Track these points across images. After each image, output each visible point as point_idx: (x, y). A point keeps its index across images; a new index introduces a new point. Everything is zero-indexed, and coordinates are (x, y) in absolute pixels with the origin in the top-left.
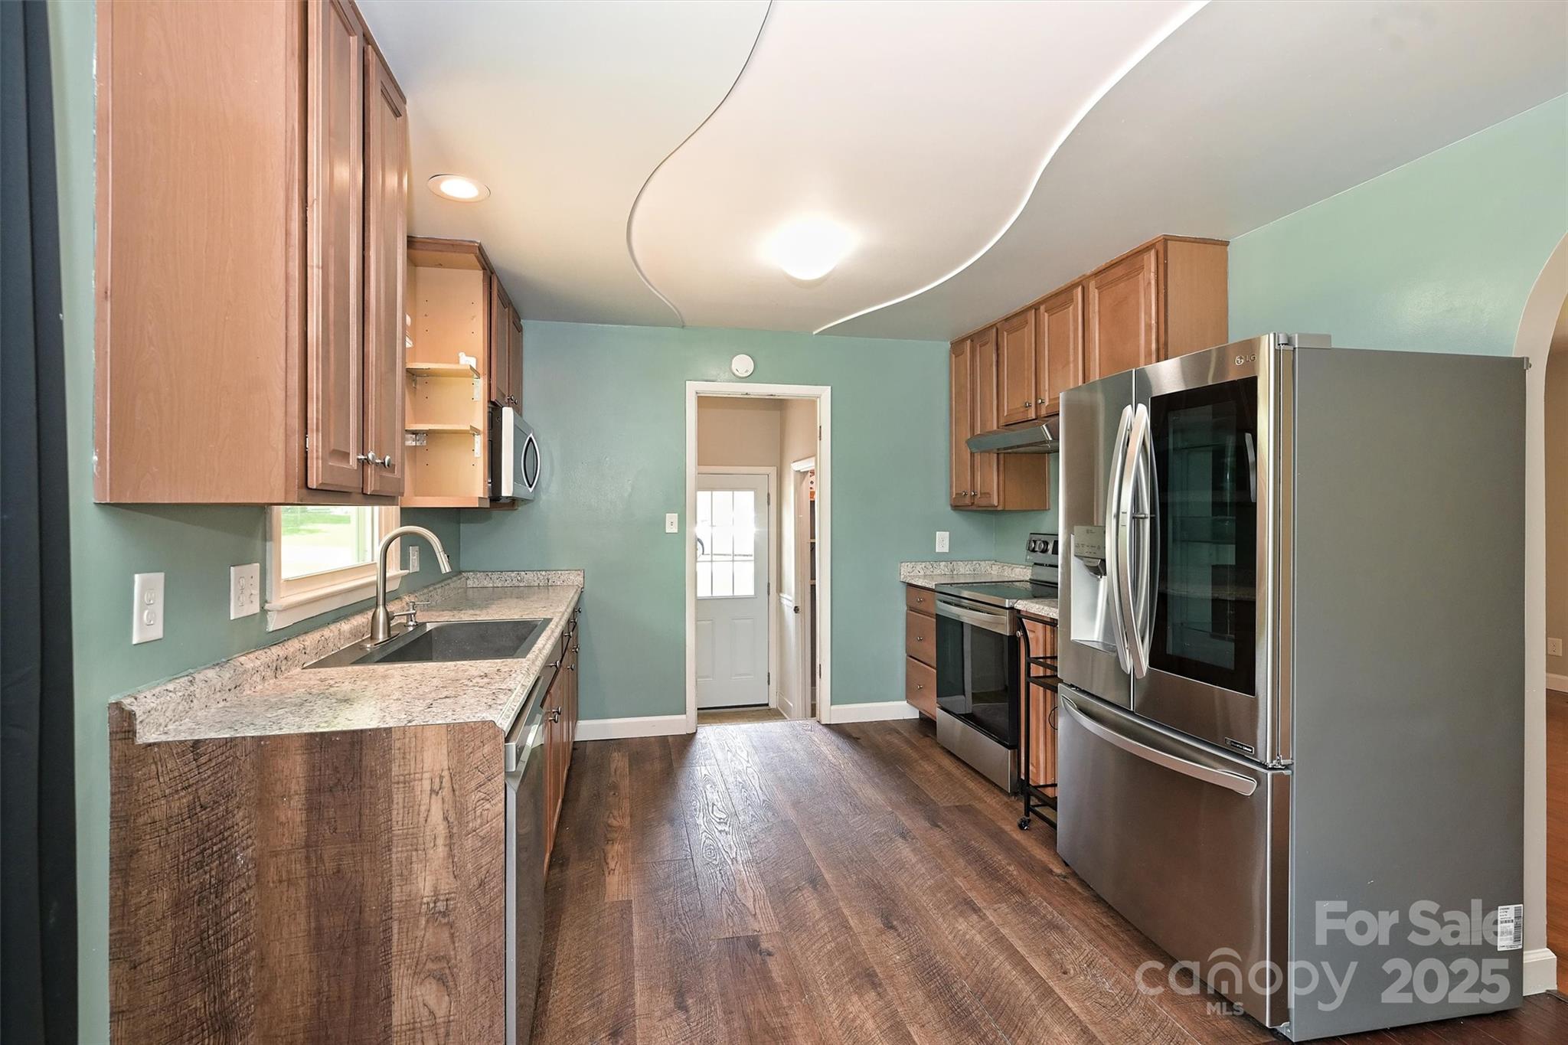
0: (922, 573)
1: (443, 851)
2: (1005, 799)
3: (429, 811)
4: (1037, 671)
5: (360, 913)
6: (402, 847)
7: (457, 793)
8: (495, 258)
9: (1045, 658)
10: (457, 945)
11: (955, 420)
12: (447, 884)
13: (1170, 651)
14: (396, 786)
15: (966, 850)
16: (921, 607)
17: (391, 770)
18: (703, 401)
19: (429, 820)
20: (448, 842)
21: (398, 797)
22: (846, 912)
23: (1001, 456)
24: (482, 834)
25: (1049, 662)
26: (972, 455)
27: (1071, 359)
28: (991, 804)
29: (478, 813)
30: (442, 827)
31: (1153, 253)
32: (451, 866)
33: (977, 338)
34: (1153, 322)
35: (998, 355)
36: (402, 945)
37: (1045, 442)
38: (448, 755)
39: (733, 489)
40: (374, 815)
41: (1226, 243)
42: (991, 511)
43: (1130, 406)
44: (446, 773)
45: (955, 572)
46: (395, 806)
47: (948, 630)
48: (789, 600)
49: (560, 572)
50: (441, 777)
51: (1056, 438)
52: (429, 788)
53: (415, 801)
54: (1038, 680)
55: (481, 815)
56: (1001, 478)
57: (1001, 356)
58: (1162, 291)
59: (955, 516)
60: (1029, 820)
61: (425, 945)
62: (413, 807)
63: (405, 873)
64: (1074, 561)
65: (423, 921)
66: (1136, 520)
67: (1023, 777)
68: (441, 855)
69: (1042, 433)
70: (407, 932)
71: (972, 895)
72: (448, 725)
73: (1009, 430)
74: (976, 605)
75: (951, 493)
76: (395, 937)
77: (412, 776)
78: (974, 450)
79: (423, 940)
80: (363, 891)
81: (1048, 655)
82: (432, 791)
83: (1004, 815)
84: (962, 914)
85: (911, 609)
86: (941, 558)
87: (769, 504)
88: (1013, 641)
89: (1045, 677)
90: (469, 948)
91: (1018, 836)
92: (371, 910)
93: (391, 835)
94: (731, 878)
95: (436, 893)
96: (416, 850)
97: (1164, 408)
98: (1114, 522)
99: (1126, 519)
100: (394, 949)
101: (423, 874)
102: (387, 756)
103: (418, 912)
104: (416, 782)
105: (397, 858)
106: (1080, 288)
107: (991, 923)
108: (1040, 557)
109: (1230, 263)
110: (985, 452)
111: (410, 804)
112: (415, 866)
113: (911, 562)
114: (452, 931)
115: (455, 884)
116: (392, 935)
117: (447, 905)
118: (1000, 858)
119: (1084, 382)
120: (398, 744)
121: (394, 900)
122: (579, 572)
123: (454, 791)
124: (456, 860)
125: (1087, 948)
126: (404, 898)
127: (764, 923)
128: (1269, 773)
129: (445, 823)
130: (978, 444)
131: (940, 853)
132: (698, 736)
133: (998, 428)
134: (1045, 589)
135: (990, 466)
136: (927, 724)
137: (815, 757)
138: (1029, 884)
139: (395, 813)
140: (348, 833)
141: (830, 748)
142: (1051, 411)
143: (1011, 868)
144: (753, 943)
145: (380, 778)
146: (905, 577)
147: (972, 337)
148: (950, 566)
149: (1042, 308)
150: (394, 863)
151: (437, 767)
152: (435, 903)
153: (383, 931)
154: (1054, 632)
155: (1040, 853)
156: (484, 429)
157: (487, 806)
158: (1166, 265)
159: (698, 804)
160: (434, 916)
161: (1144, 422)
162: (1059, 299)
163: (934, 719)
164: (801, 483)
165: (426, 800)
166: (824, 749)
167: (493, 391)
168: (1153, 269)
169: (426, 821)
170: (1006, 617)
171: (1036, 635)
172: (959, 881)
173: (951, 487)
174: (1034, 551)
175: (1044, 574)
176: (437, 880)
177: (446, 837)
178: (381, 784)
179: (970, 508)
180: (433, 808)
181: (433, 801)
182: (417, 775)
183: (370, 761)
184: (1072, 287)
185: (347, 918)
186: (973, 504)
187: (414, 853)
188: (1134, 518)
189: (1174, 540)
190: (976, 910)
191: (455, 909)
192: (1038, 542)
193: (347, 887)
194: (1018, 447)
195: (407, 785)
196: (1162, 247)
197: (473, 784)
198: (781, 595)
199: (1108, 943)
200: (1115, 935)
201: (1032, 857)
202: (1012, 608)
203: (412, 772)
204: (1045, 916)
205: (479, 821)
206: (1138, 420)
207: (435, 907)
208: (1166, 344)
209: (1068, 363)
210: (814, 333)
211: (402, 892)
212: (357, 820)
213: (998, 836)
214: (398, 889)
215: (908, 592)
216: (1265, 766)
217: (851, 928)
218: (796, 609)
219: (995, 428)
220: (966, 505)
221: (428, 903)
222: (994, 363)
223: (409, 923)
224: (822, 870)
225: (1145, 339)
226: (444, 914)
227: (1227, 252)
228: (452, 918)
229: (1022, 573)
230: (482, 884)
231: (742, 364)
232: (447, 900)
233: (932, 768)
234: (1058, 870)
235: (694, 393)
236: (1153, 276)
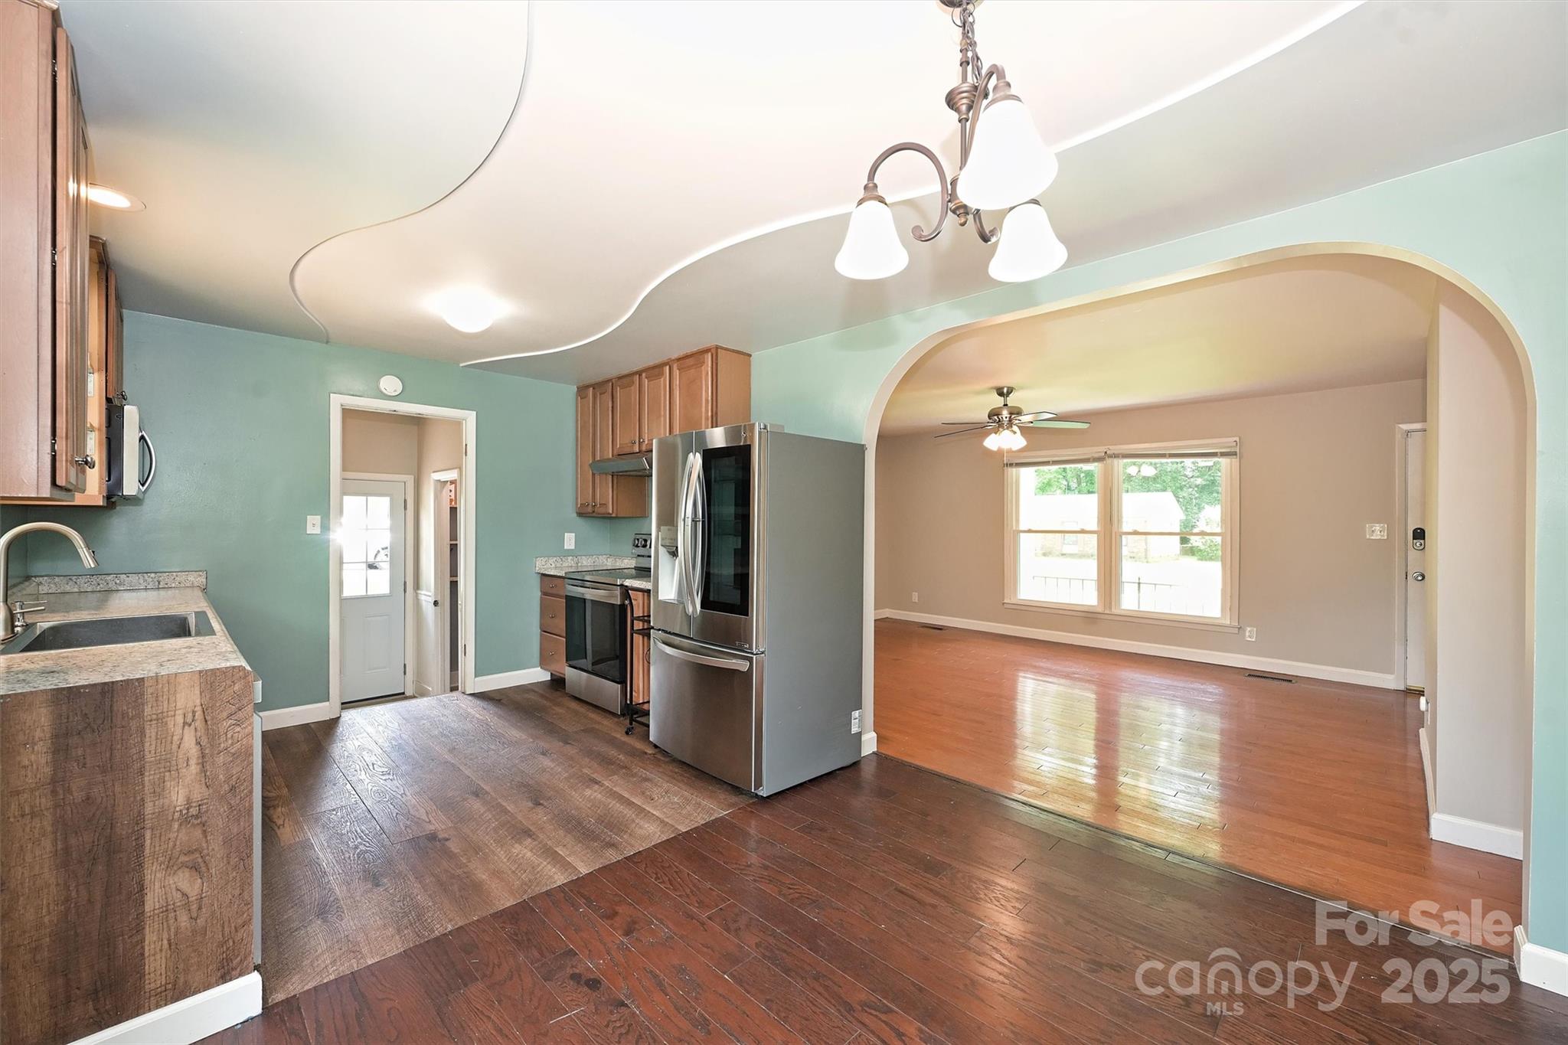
0: (553, 565)
1: (196, 769)
2: (616, 720)
3: (182, 739)
4: (638, 625)
5: (111, 829)
6: (155, 770)
7: (209, 723)
8: (116, 253)
9: (644, 616)
10: (209, 838)
11: (580, 445)
12: (199, 792)
13: (711, 599)
14: (149, 723)
15: (590, 753)
16: (554, 591)
17: (143, 711)
18: (347, 413)
19: (182, 746)
20: (200, 761)
21: (151, 732)
22: (504, 804)
23: (615, 478)
24: (233, 751)
25: (646, 618)
26: (593, 474)
27: (662, 413)
28: (606, 724)
29: (229, 736)
30: (194, 750)
31: (710, 354)
32: (203, 779)
33: (598, 386)
34: (710, 398)
35: (613, 402)
36: (155, 847)
37: (645, 469)
38: (201, 694)
39: (367, 494)
40: (126, 748)
41: (750, 356)
42: (607, 518)
43: (691, 454)
44: (199, 709)
45: (580, 564)
46: (147, 739)
47: (575, 605)
48: (427, 596)
49: (174, 574)
50: (194, 712)
51: (651, 467)
52: (182, 721)
53: (168, 733)
54: (639, 632)
55: (232, 736)
56: (615, 492)
57: (615, 403)
58: (715, 381)
59: (580, 521)
60: (633, 728)
61: (178, 843)
62: (166, 738)
63: (157, 790)
64: (660, 547)
65: (176, 826)
66: (695, 521)
67: (628, 702)
68: (194, 772)
69: (642, 462)
70: (160, 836)
71: (594, 776)
72: (200, 672)
73: (622, 459)
74: (596, 585)
75: (577, 504)
76: (148, 842)
77: (165, 714)
78: (595, 472)
79: (176, 840)
80: (114, 811)
81: (646, 614)
82: (185, 723)
83: (615, 729)
84: (587, 787)
85: (544, 593)
86: (569, 553)
87: (405, 508)
88: (623, 607)
89: (643, 629)
90: (221, 839)
91: (625, 739)
92: (122, 824)
93: (143, 762)
94: (403, 806)
95: (189, 801)
96: (170, 771)
97: (711, 457)
98: (682, 523)
99: (689, 522)
100: (147, 851)
101: (176, 789)
102: (140, 700)
103: (171, 818)
104: (169, 719)
105: (149, 780)
106: (668, 367)
107: (608, 787)
108: (641, 551)
109: (752, 367)
110: (603, 473)
111: (164, 736)
112: (168, 784)
113: (544, 557)
114: (204, 829)
115: (206, 793)
116: (145, 841)
117: (199, 809)
118: (613, 753)
119: (670, 434)
120: (150, 690)
121: (146, 814)
122: (201, 573)
123: (206, 721)
124: (208, 773)
125: (666, 785)
126: (157, 810)
127: (439, 824)
128: (755, 657)
129: (198, 747)
130: (598, 468)
131: (571, 758)
132: (342, 719)
133: (613, 456)
134: (644, 572)
135: (607, 483)
136: (558, 683)
137: (465, 717)
138: (632, 762)
139: (147, 745)
140: (98, 766)
141: (477, 711)
142: (649, 448)
143: (620, 757)
144: (433, 837)
145: (132, 719)
146: (540, 569)
147: (595, 386)
148: (576, 559)
149: (644, 375)
150: (147, 783)
151: (190, 705)
152: (188, 809)
153: (135, 839)
154: (649, 596)
155: (639, 745)
156: (100, 425)
157: (238, 729)
158: (717, 364)
159: (358, 766)
160: (186, 820)
161: (699, 465)
162: (654, 371)
163: (562, 676)
164: (441, 491)
165: (179, 731)
166: (470, 710)
167: (110, 388)
168: (710, 365)
169: (179, 747)
170: (618, 592)
171: (638, 600)
172: (585, 771)
173: (577, 498)
174: (637, 546)
175: (643, 562)
176: (190, 791)
177: (198, 757)
178: (133, 724)
179: (591, 515)
180: (186, 738)
181: (185, 731)
182: (169, 713)
183: (121, 705)
184: (661, 366)
185: (97, 834)
186: (594, 512)
187: (167, 774)
188: (693, 521)
189: (714, 534)
190: (597, 783)
191: (207, 812)
192: (640, 540)
193: (97, 810)
194: (626, 471)
195: (160, 721)
196: (715, 351)
197: (225, 714)
198: (419, 592)
199: (677, 780)
200: (681, 775)
201: (634, 748)
202: (622, 585)
203: (165, 710)
204: (641, 776)
205: (230, 742)
206: (696, 461)
207: (188, 812)
208: (716, 413)
209: (660, 416)
210: (461, 365)
211: (154, 806)
212: (108, 755)
213: (612, 742)
214: (151, 804)
215: (542, 581)
216: (752, 653)
217: (509, 812)
218: (436, 603)
219: (611, 456)
220: (588, 512)
221: (181, 811)
222: (610, 409)
223: (162, 828)
224: (482, 785)
225: (706, 410)
226: (197, 817)
227: (750, 361)
228: (204, 819)
229: (630, 563)
230: (233, 789)
231: (390, 384)
232: (199, 805)
233: (563, 711)
234: (650, 751)
235: (340, 406)
236: (710, 369)
